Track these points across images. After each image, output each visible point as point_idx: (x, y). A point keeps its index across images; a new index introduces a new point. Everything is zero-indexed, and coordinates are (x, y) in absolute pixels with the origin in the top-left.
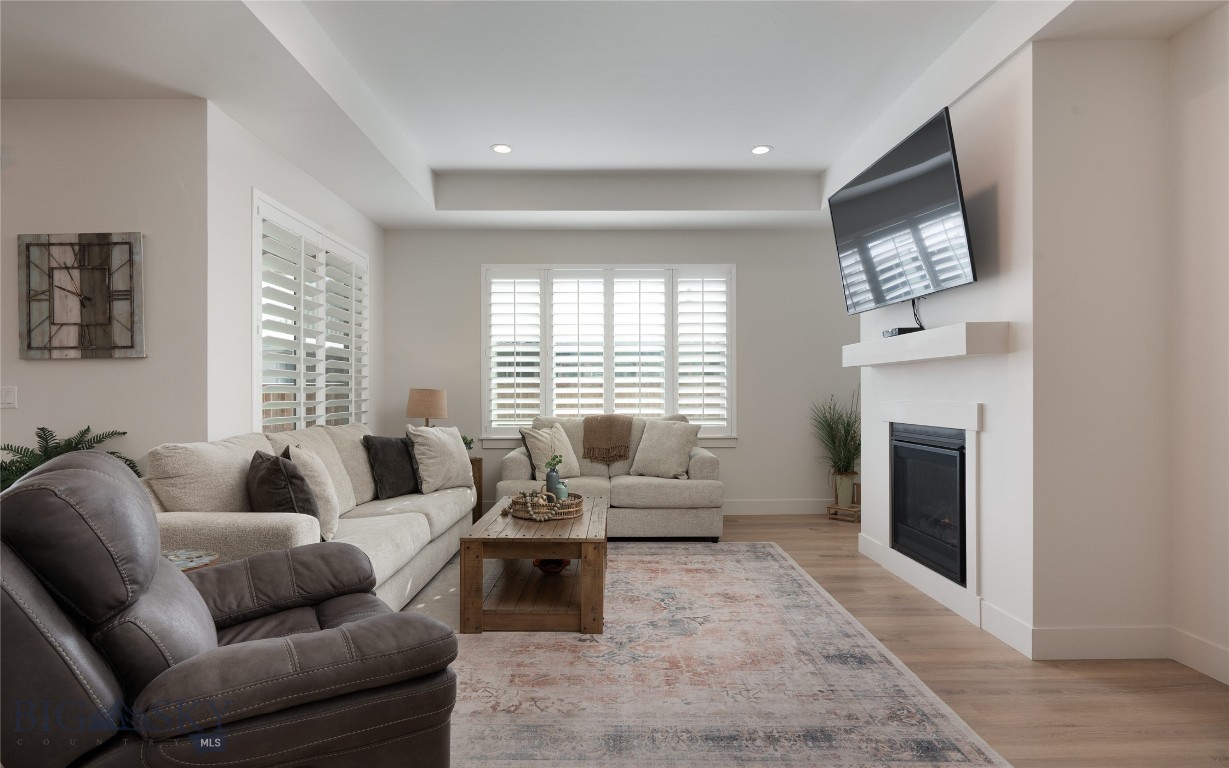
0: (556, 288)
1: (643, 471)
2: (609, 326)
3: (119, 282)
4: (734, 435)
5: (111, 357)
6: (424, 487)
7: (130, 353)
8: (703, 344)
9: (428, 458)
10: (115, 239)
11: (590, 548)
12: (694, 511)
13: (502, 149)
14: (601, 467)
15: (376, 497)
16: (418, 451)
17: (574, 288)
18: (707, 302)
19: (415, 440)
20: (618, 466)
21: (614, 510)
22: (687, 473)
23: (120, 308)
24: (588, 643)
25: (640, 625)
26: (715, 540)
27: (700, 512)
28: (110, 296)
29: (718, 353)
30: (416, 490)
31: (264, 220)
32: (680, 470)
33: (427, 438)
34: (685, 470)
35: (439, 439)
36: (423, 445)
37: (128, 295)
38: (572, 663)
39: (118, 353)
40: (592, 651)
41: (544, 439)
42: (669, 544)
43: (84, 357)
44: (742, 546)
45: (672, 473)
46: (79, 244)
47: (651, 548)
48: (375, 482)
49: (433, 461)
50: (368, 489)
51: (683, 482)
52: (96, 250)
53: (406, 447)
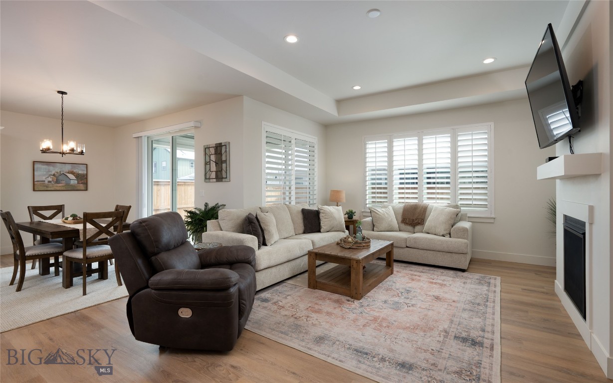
0: (395, 144)
1: (428, 232)
2: (420, 160)
3: (224, 159)
4: (493, 216)
5: (222, 181)
6: (322, 230)
7: (226, 180)
8: (472, 166)
9: (325, 219)
10: (223, 144)
11: (355, 262)
12: (451, 254)
13: (357, 88)
14: (410, 228)
15: (304, 233)
16: (321, 215)
17: (403, 143)
18: (475, 145)
19: (321, 211)
20: (418, 228)
21: (408, 249)
22: (450, 234)
23: (224, 165)
24: (350, 302)
25: (380, 301)
26: (463, 271)
27: (454, 255)
28: (222, 162)
29: (482, 171)
30: (319, 231)
31: (267, 132)
32: (444, 233)
33: (324, 210)
34: (448, 232)
35: (330, 211)
36: (323, 213)
37: (225, 161)
38: (335, 308)
39: (224, 180)
40: (348, 305)
41: (379, 213)
42: (432, 269)
43: (217, 181)
44: (477, 276)
45: (441, 234)
46: (216, 147)
47: (423, 269)
48: (305, 226)
49: (326, 220)
50: (301, 228)
51: (447, 238)
52: (219, 148)
53: (317, 213)
